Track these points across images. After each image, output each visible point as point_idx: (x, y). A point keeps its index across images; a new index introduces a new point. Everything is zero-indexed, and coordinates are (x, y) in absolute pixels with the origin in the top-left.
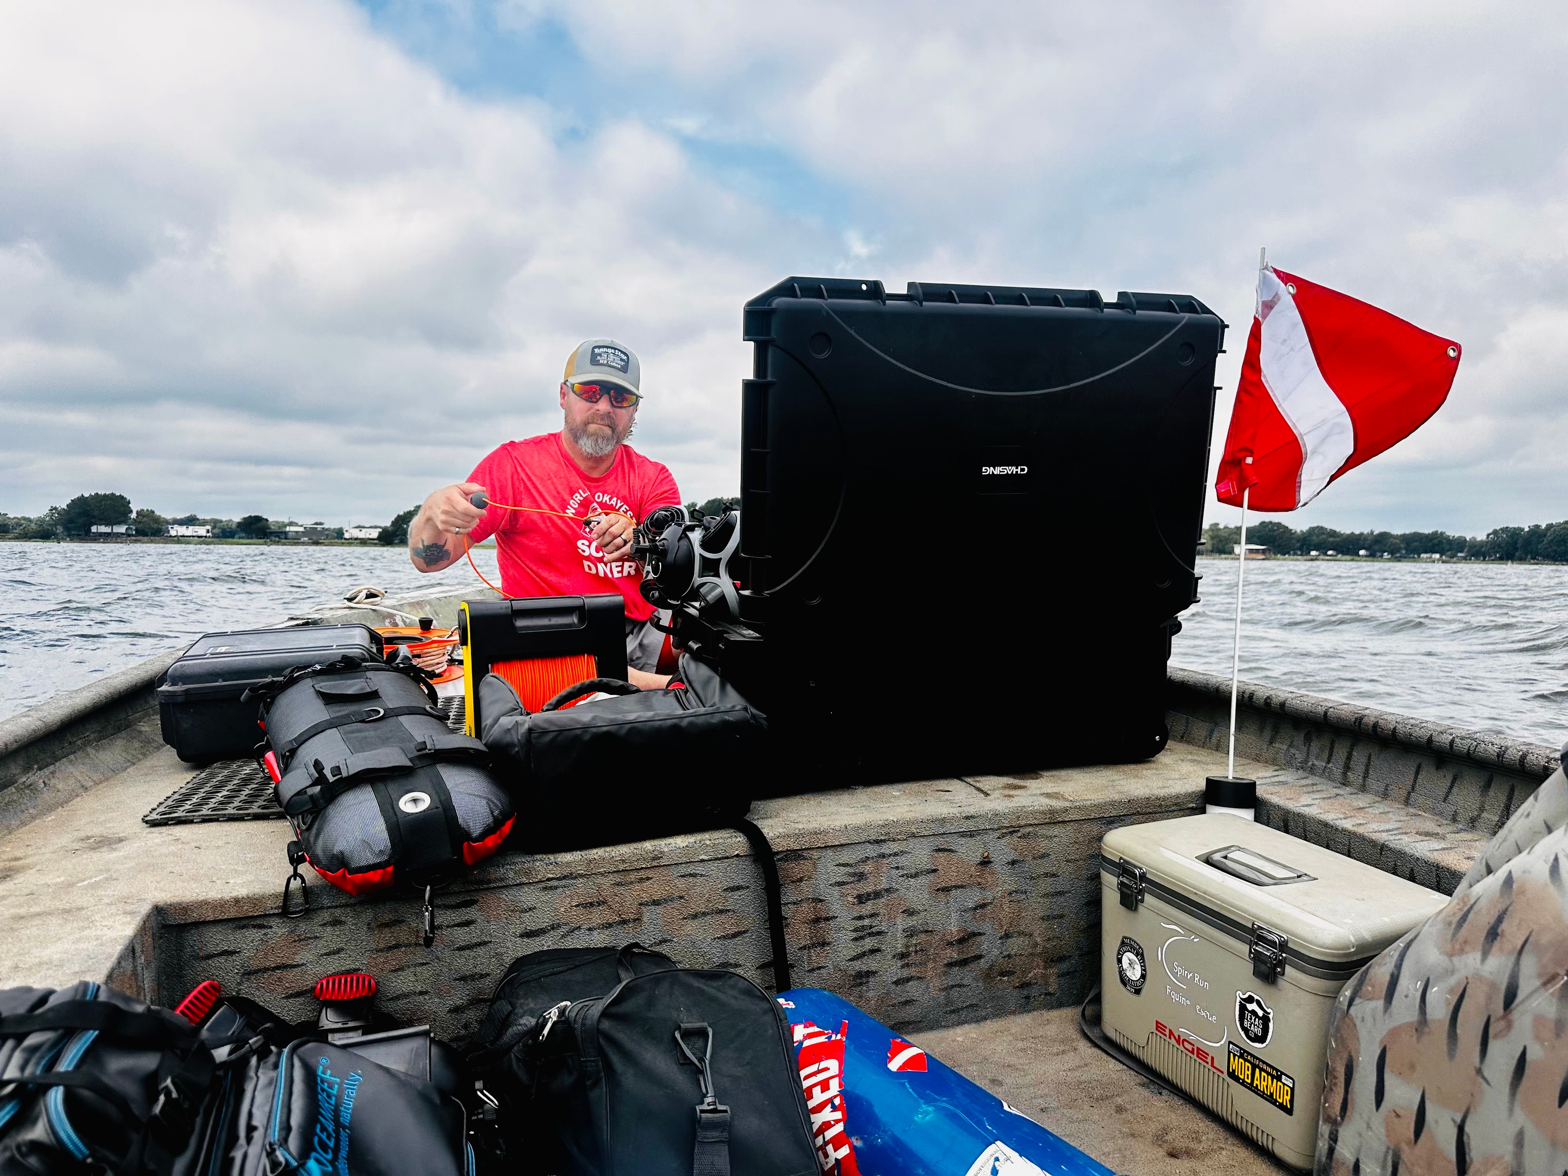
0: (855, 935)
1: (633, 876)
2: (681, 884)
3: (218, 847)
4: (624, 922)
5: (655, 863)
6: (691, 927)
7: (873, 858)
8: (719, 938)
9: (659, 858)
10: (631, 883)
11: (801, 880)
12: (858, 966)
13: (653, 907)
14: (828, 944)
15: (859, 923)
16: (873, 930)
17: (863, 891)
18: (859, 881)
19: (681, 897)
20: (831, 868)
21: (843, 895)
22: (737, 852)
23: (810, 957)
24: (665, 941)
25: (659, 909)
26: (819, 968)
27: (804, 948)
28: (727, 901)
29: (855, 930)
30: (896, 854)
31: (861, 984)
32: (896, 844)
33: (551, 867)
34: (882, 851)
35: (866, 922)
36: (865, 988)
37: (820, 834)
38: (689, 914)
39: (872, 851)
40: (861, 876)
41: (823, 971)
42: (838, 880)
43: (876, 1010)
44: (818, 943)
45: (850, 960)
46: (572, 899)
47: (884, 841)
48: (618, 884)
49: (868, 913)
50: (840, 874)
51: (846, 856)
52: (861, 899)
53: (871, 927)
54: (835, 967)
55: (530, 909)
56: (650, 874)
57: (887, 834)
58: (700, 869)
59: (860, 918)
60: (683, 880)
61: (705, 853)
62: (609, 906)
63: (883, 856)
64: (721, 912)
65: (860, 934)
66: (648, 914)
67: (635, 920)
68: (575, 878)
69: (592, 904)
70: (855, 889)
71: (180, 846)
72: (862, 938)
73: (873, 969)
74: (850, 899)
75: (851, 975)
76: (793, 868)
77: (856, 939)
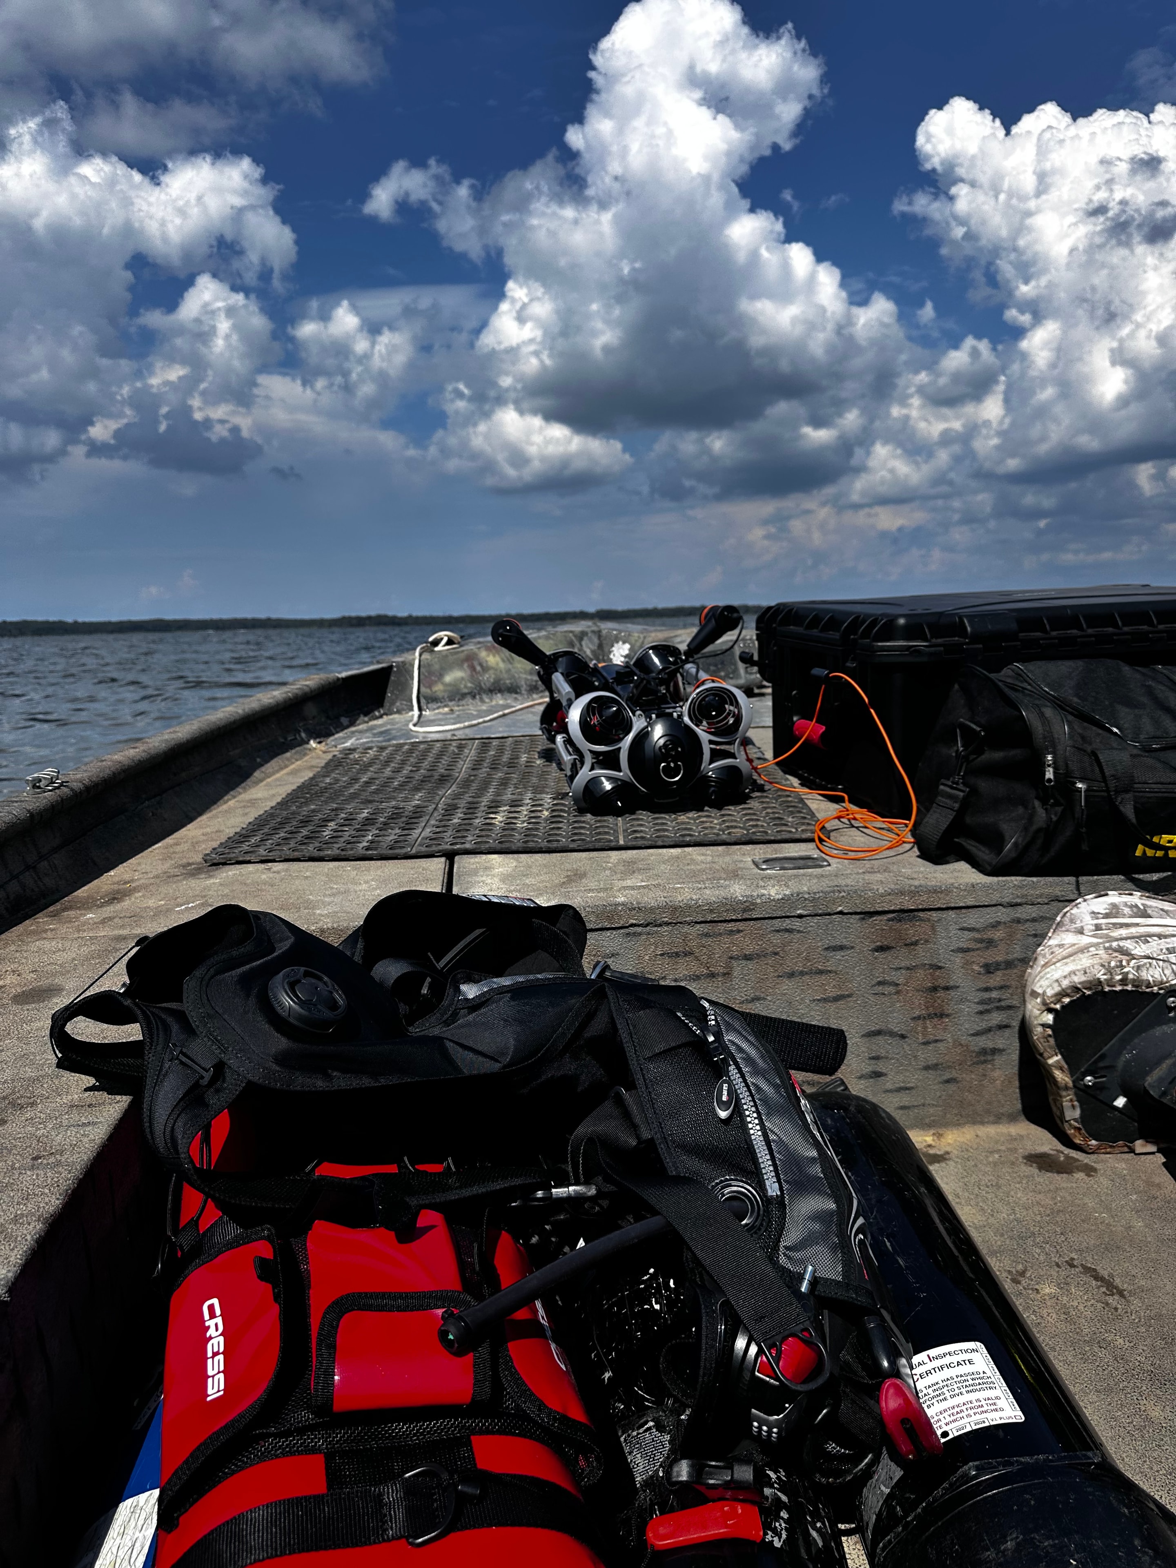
0: (981, 1008)
1: (722, 927)
2: (777, 939)
3: (307, 877)
4: (712, 975)
5: (746, 916)
6: (787, 985)
7: (1005, 923)
8: (818, 1000)
9: (751, 910)
10: (720, 935)
11: (915, 943)
12: (985, 1042)
13: (744, 962)
14: (948, 1016)
15: (986, 995)
16: (1003, 1004)
17: (990, 960)
18: (987, 948)
19: (776, 954)
20: (953, 930)
21: (967, 964)
22: (840, 908)
23: (925, 1028)
24: (758, 999)
25: (751, 965)
26: (936, 1041)
27: (919, 1018)
28: (828, 961)
29: (981, 1003)
30: (1034, 920)
31: (985, 1062)
32: (1035, 908)
33: (633, 912)
34: (1018, 915)
35: (994, 994)
36: (989, 1066)
37: (941, 892)
38: (785, 973)
39: (1002, 915)
40: (990, 943)
41: (939, 1045)
42: (961, 945)
43: (1002, 1091)
44: (936, 1014)
45: (973, 1035)
46: (656, 947)
47: (1020, 904)
48: (707, 935)
49: (996, 984)
50: (964, 940)
51: (973, 919)
52: (989, 969)
53: (1000, 1000)
54: (955, 1041)
55: (613, 955)
56: (741, 925)
57: (1023, 896)
58: (797, 924)
59: (987, 989)
60: (778, 935)
61: (803, 908)
62: (696, 957)
63: (1018, 921)
64: (821, 972)
65: (986, 1007)
66: (738, 969)
67: (724, 974)
68: (660, 925)
69: (677, 954)
70: (982, 957)
71: (271, 875)
72: (988, 1011)
73: (1001, 1046)
74: (976, 968)
75: (974, 1052)
76: (908, 929)
77: (981, 1013)
